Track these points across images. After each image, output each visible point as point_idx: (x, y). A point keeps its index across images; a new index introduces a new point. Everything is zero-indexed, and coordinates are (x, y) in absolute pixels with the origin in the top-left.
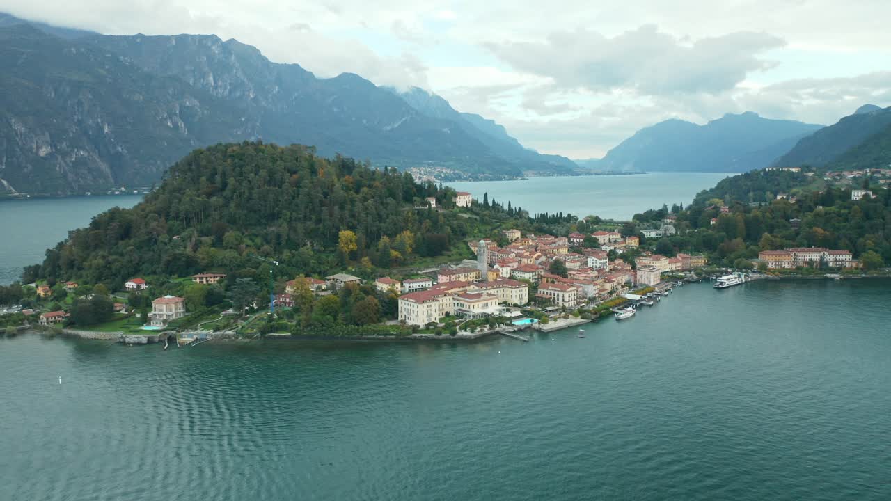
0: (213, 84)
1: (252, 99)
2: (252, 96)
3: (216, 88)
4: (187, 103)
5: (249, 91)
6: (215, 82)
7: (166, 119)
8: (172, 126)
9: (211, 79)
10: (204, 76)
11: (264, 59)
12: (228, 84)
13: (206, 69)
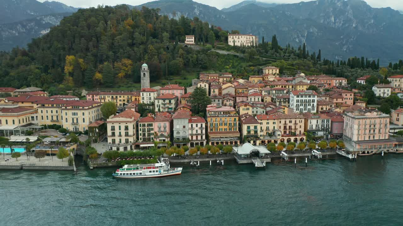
0: (333, 21)
1: (354, 27)
2: (354, 25)
3: (335, 23)
4: (311, 31)
5: (353, 23)
6: (335, 20)
7: (295, 38)
8: (298, 41)
9: (333, 19)
10: (329, 17)
11: (368, 6)
12: (342, 21)
13: (331, 14)
